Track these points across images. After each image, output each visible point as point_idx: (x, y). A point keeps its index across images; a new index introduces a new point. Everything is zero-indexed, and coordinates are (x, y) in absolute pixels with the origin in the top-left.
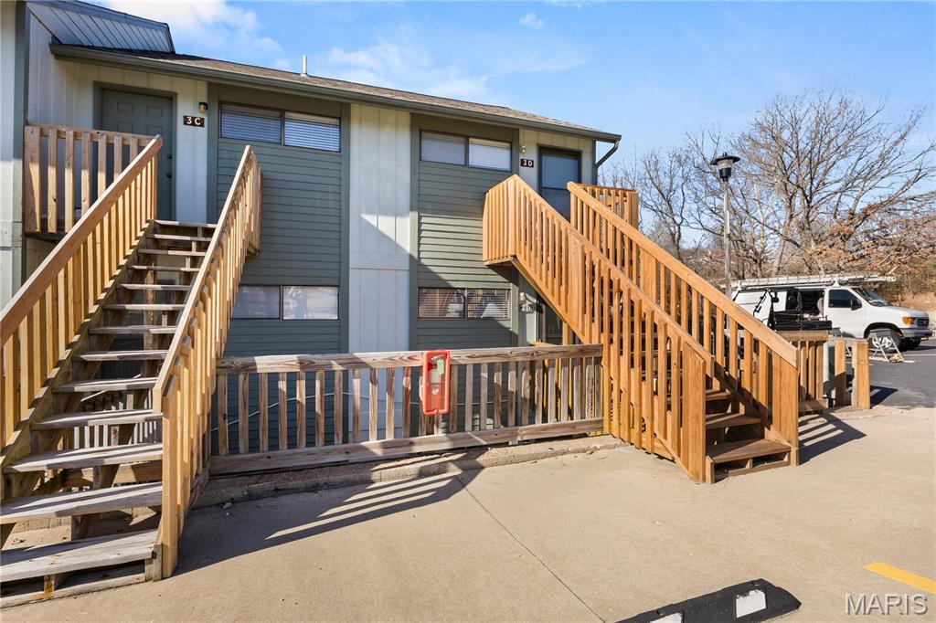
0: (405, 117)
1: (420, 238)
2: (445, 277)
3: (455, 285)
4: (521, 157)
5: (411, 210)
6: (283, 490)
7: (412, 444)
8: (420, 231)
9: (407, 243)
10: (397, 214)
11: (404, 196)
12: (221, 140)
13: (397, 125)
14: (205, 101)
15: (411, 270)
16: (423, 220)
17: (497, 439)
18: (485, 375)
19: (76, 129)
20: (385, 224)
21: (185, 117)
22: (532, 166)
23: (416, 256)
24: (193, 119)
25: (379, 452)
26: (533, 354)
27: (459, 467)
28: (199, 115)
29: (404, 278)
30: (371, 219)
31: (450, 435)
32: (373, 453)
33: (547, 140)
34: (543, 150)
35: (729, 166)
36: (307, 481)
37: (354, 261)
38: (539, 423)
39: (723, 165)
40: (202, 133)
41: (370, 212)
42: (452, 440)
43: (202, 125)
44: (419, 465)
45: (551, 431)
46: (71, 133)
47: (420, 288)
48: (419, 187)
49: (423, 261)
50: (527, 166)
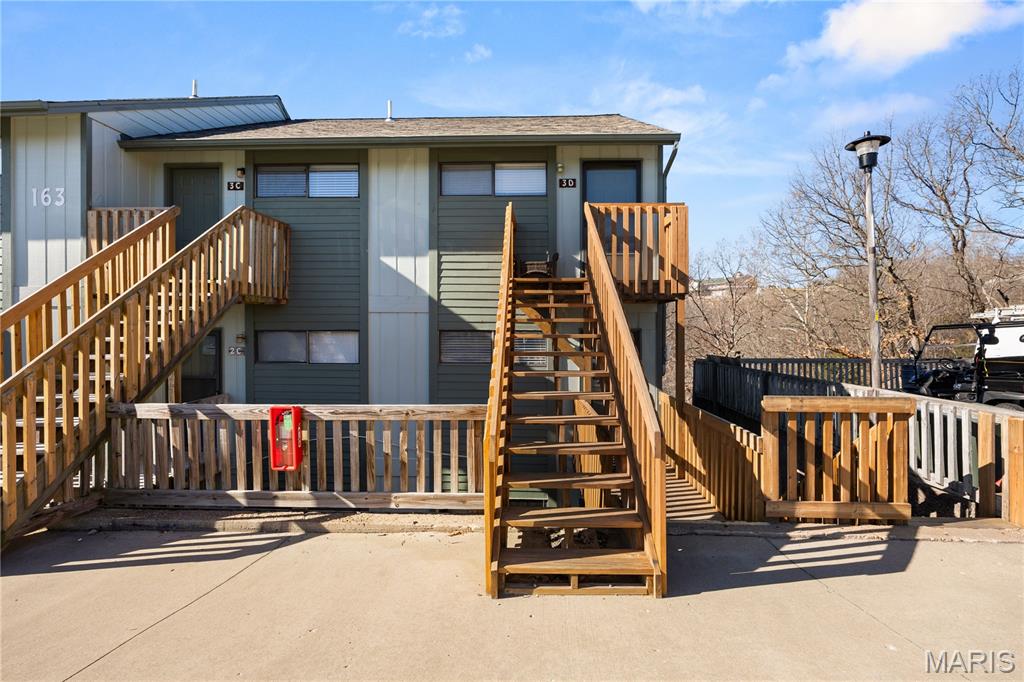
0: (424, 152)
1: (439, 278)
2: (467, 319)
3: (480, 327)
4: (559, 177)
5: (430, 248)
6: (140, 526)
7: (276, 497)
8: (440, 271)
9: (426, 284)
10: (416, 254)
11: (423, 234)
12: (256, 200)
13: (415, 163)
14: (243, 166)
15: (431, 312)
16: (444, 259)
17: (366, 503)
18: (354, 433)
19: (120, 209)
20: (404, 266)
21: (229, 183)
22: (574, 186)
23: (436, 298)
24: (235, 184)
25: (243, 502)
26: (407, 414)
27: (303, 529)
28: (239, 180)
29: (424, 321)
30: (390, 261)
31: (316, 493)
32: (238, 502)
33: (592, 153)
34: (587, 165)
35: (871, 151)
36: (160, 521)
37: (373, 304)
38: (421, 492)
39: (864, 149)
40: (242, 194)
41: (389, 254)
42: (317, 499)
43: (242, 189)
44: (262, 520)
45: (432, 502)
46: (116, 212)
47: (441, 331)
48: (438, 224)
49: (444, 303)
50: (567, 186)
